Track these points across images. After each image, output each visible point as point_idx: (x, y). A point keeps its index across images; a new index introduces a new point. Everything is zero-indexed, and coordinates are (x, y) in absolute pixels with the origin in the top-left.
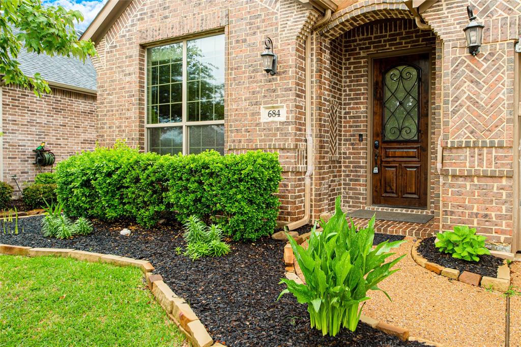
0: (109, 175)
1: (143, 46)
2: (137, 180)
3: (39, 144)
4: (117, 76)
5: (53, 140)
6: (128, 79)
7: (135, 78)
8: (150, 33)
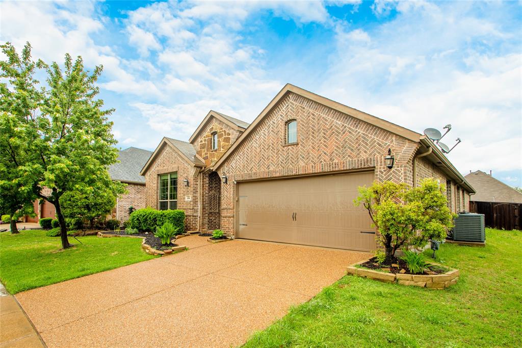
0: (144, 216)
1: (158, 175)
2: (150, 218)
3: (131, 206)
4: (151, 184)
5: (136, 204)
6: (154, 185)
7: (155, 185)
8: (160, 171)
